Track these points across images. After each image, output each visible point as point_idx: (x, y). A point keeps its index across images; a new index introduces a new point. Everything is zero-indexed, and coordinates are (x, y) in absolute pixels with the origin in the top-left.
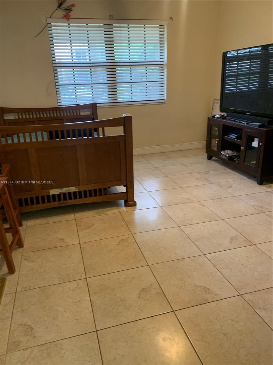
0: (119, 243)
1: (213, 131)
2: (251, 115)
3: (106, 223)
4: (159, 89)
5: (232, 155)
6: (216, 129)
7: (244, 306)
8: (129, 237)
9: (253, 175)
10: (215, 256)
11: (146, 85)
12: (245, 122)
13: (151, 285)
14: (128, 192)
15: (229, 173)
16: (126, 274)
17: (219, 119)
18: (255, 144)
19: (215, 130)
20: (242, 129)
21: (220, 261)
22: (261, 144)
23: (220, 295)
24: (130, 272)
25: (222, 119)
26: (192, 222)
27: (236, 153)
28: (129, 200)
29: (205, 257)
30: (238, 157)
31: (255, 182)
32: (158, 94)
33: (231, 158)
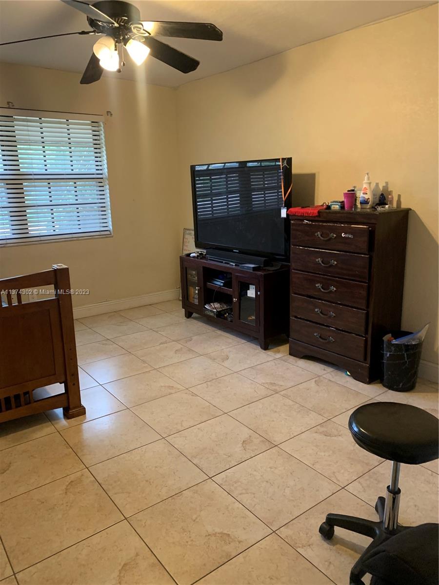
0: (66, 489)
1: (189, 276)
2: (240, 252)
3: (35, 458)
4: (99, 215)
5: (221, 309)
6: (194, 272)
7: (281, 548)
8: (82, 475)
9: (253, 337)
10: (227, 477)
11: (78, 208)
12: (233, 262)
13: (137, 555)
14: (69, 393)
15: (221, 335)
16: (89, 546)
17: (197, 260)
18: (251, 293)
19: (191, 275)
20: (231, 274)
21: (236, 482)
22: (259, 293)
23: (246, 540)
24: (95, 539)
25: (201, 259)
26: (182, 426)
27: (225, 306)
28: (71, 407)
29: (213, 482)
30: (230, 311)
31: (258, 346)
32: (97, 223)
33: (220, 314)
